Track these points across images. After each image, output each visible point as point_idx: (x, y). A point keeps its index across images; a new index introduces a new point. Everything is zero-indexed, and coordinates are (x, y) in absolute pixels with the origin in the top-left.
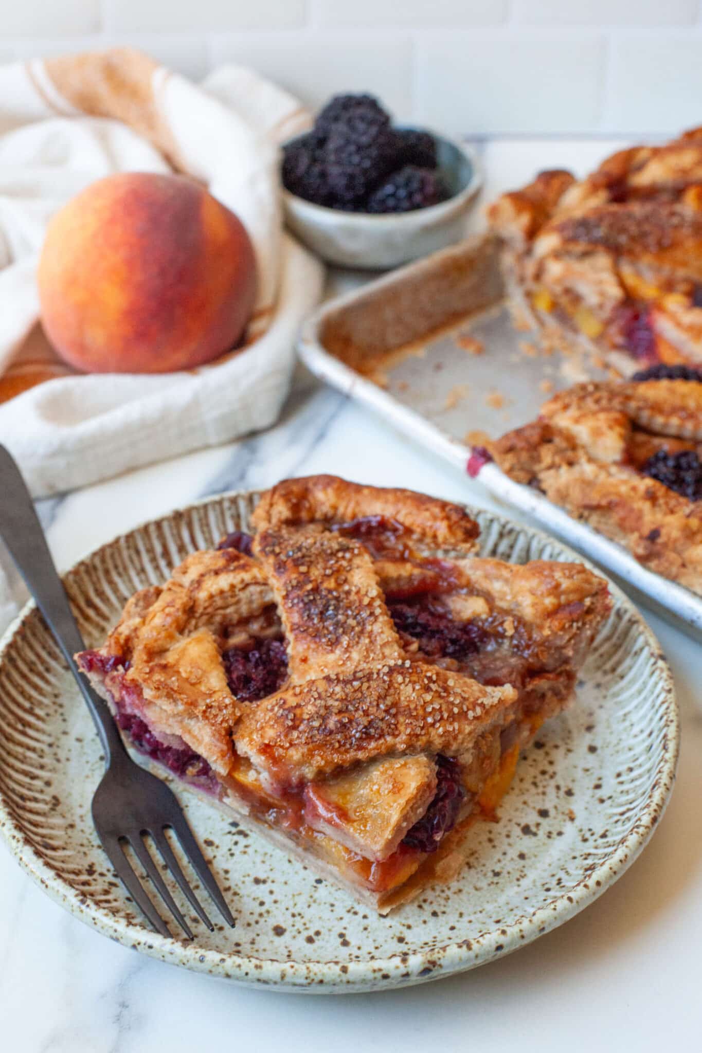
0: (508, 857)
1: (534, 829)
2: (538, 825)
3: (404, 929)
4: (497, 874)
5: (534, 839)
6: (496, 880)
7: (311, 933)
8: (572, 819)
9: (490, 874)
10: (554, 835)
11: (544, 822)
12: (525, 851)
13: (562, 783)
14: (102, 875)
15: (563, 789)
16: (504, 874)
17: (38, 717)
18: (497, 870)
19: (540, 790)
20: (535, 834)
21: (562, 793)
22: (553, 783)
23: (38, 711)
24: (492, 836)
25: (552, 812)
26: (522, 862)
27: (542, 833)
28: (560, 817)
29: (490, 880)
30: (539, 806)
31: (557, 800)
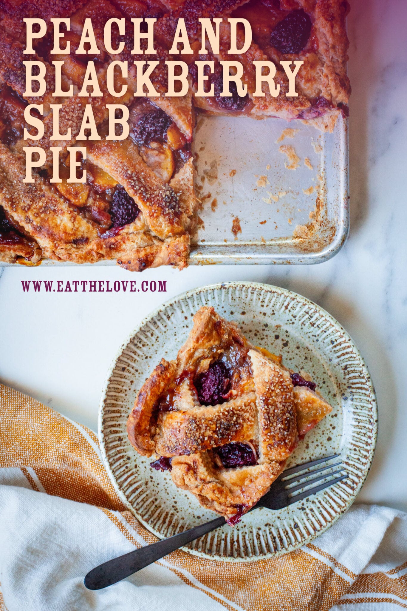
0: (298, 353)
1: (285, 342)
2: (283, 340)
3: (330, 394)
4: (306, 358)
5: (290, 342)
6: (309, 359)
7: (331, 428)
8: (280, 326)
9: (306, 361)
10: (288, 334)
11: (281, 337)
12: (295, 346)
13: (262, 328)
14: (303, 504)
15: (264, 328)
16: (306, 355)
17: (226, 537)
18: (304, 358)
19: (265, 337)
20: (287, 342)
21: (266, 329)
22: (261, 332)
23: (223, 537)
24: (289, 358)
25: (276, 334)
26: (301, 348)
27: (287, 339)
28: (278, 330)
29: (309, 361)
30: (274, 338)
31: (270, 331)
